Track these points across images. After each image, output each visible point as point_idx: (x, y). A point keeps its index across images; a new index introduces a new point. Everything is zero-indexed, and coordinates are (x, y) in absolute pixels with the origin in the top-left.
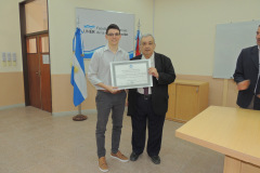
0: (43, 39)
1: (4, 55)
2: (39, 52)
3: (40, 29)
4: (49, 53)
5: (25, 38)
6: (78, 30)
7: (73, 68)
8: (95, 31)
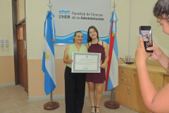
4: (26, 40)
5: (16, 27)
7: (44, 54)
8: (71, 16)
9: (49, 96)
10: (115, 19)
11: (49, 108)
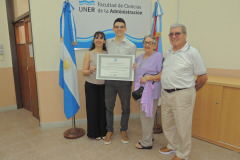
4: (32, 43)
7: (62, 63)
8: (97, 8)
9: (71, 120)
10: (159, 13)
11: (71, 136)
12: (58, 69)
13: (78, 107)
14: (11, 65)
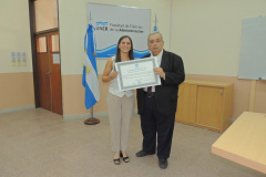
0: (54, 38)
1: (13, 54)
2: (50, 51)
3: (51, 26)
4: (59, 52)
5: (35, 36)
6: (90, 27)
7: (85, 68)
8: (109, 28)
12: (81, 73)
13: (95, 101)
14: (31, 70)
